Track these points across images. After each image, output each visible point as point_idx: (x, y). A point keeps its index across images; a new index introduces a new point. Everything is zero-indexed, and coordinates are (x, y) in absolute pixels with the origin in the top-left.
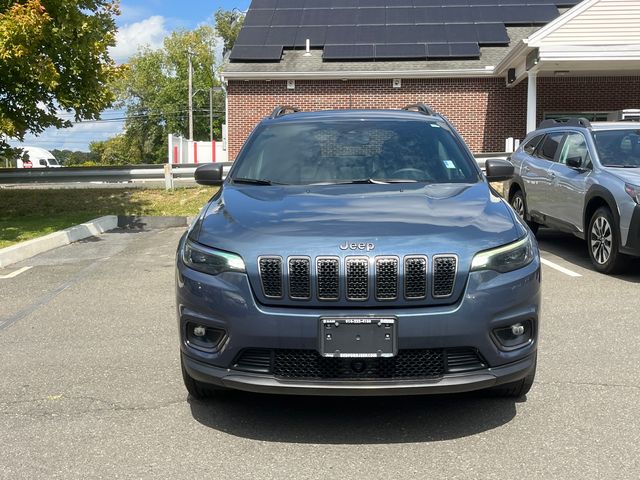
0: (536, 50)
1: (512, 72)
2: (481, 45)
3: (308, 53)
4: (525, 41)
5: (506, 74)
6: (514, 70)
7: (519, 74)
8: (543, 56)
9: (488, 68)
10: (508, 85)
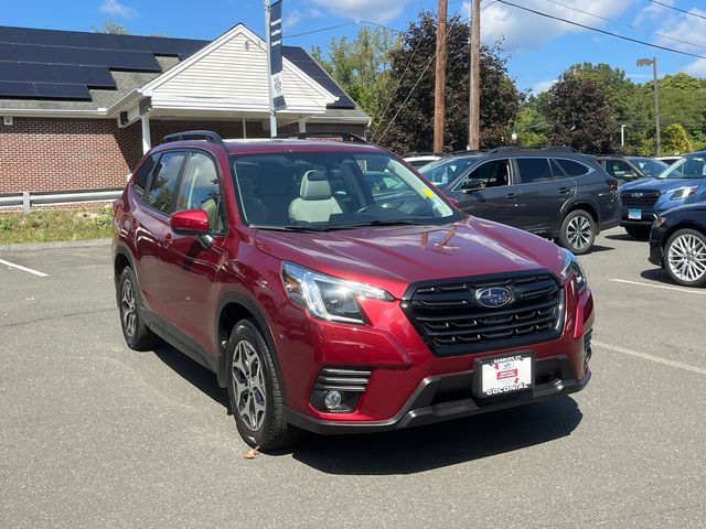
0: (149, 99)
1: (124, 115)
4: (140, 91)
6: (127, 113)
7: (132, 117)
8: (155, 104)
9: (99, 110)
10: (120, 126)
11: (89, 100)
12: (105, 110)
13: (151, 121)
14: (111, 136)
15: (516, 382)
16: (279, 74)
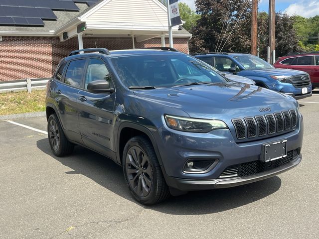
0: (84, 23)
2: (43, 20)
4: (79, 18)
5: (62, 35)
6: (67, 33)
7: (71, 35)
11: (43, 26)
12: (53, 31)
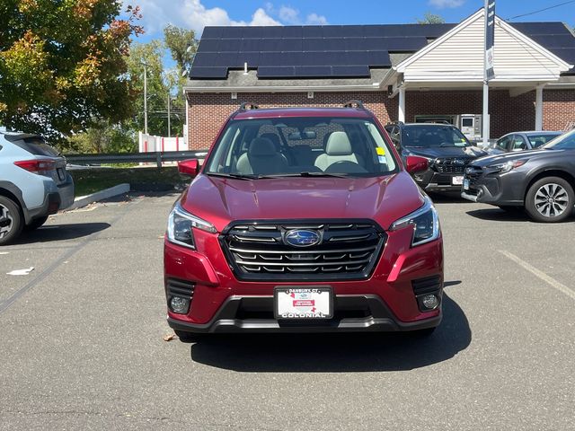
0: (402, 74)
1: (390, 87)
2: (371, 67)
3: (245, 73)
4: (394, 69)
5: (386, 89)
6: (392, 86)
8: (406, 78)
9: (374, 84)
11: (369, 77)
12: (378, 84)
13: (406, 92)
14: (383, 105)
15: (313, 311)
16: (491, 49)
